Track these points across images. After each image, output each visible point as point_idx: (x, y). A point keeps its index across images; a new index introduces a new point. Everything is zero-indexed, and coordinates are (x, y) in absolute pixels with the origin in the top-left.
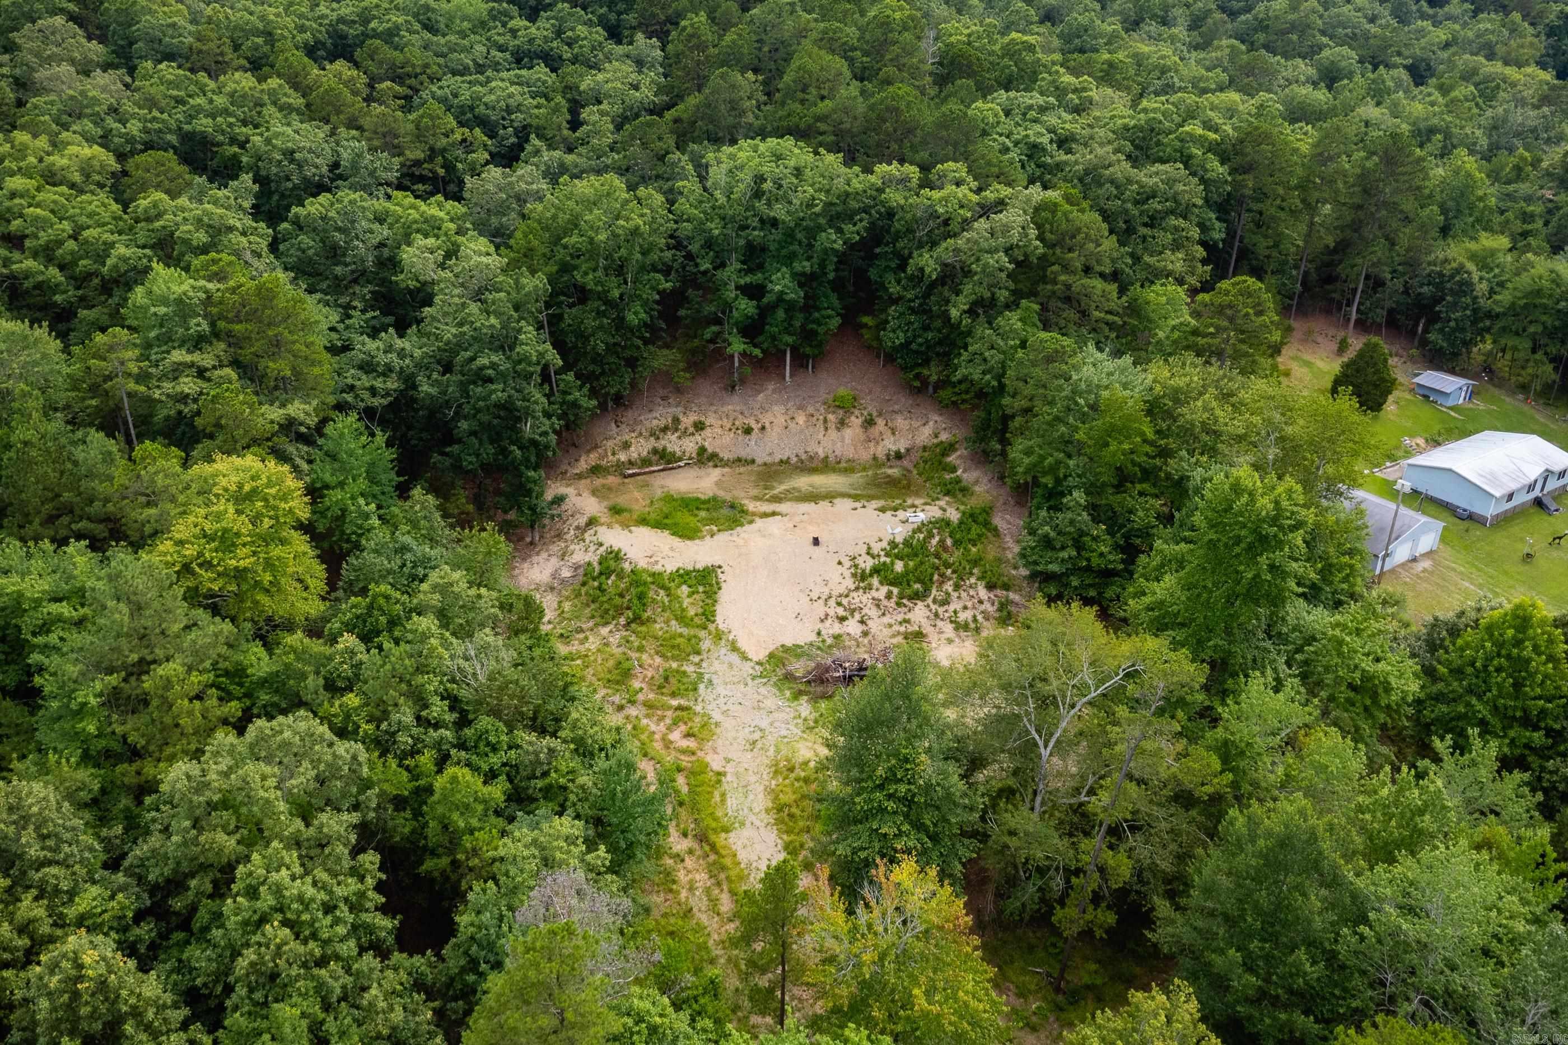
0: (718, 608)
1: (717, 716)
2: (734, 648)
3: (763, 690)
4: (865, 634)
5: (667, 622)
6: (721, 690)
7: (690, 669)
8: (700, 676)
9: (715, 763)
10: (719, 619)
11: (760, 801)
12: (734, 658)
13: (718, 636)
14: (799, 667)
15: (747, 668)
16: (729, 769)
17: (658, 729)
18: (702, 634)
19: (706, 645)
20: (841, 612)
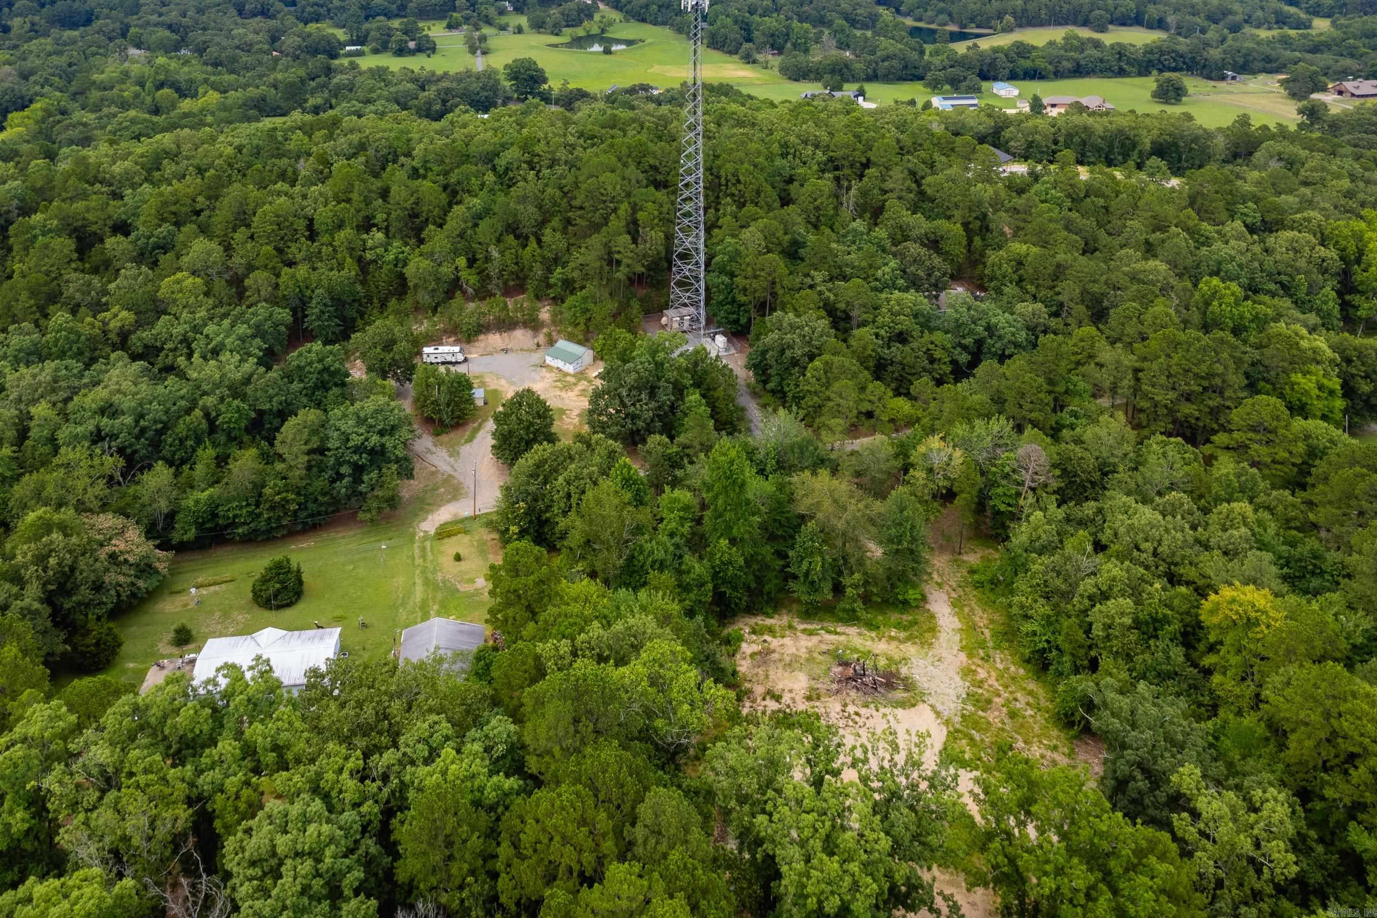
0: (944, 739)
1: (957, 679)
2: (938, 714)
3: (926, 685)
4: (845, 705)
5: (982, 740)
6: (952, 692)
7: (970, 708)
8: (964, 702)
9: (963, 657)
10: (945, 732)
11: (943, 636)
12: (939, 707)
13: (947, 723)
14: (899, 694)
15: (932, 701)
16: (955, 652)
17: (992, 681)
18: (958, 726)
19: (958, 719)
20: (857, 718)
